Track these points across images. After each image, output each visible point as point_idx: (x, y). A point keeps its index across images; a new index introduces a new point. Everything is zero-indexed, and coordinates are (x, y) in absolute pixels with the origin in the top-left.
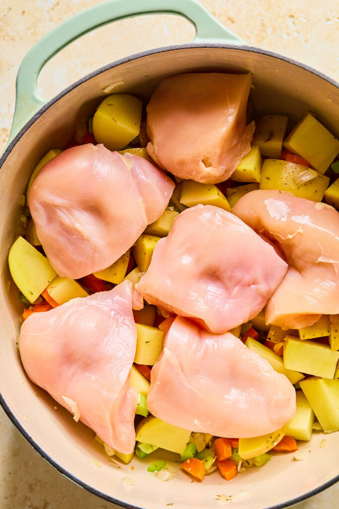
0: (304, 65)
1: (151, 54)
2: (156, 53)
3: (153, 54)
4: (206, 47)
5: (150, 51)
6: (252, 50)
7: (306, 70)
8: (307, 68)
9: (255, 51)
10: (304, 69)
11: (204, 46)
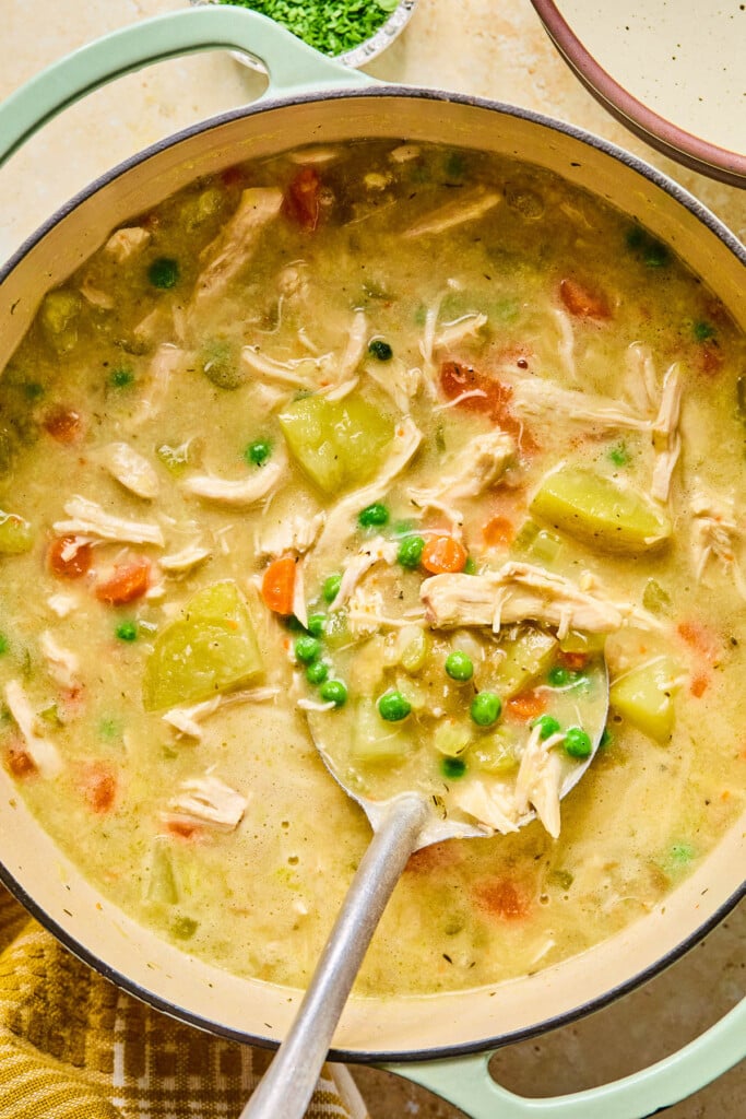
0: (497, 104)
1: (187, 138)
2: (196, 134)
3: (191, 136)
4: (294, 104)
5: (184, 131)
6: (388, 92)
7: (504, 112)
8: (504, 109)
9: (395, 93)
10: (499, 111)
11: (291, 102)
